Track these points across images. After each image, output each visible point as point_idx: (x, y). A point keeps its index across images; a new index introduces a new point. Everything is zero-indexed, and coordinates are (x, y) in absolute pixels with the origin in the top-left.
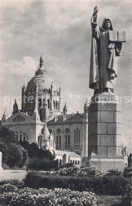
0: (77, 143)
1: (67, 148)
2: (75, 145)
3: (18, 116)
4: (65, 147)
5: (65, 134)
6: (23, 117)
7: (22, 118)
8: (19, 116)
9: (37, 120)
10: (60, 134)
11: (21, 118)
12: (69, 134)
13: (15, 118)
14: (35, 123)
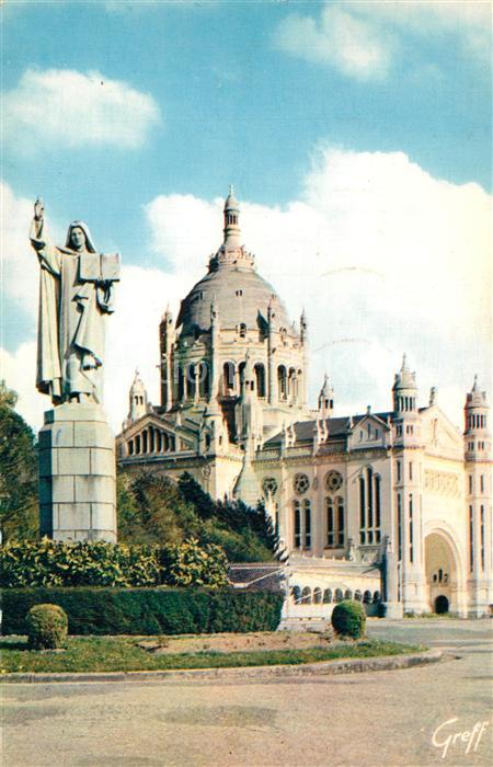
0: (370, 525)
1: (334, 545)
2: (363, 534)
3: (147, 428)
4: (324, 541)
5: (325, 493)
6: (165, 435)
7: (163, 438)
8: (151, 428)
9: (217, 440)
10: (308, 495)
11: (159, 435)
12: (339, 493)
13: (138, 438)
14: (210, 453)
